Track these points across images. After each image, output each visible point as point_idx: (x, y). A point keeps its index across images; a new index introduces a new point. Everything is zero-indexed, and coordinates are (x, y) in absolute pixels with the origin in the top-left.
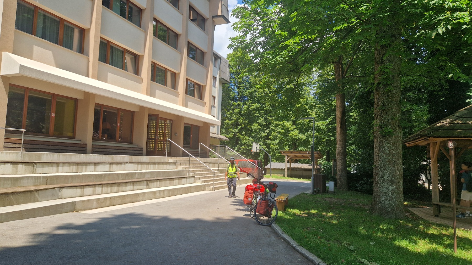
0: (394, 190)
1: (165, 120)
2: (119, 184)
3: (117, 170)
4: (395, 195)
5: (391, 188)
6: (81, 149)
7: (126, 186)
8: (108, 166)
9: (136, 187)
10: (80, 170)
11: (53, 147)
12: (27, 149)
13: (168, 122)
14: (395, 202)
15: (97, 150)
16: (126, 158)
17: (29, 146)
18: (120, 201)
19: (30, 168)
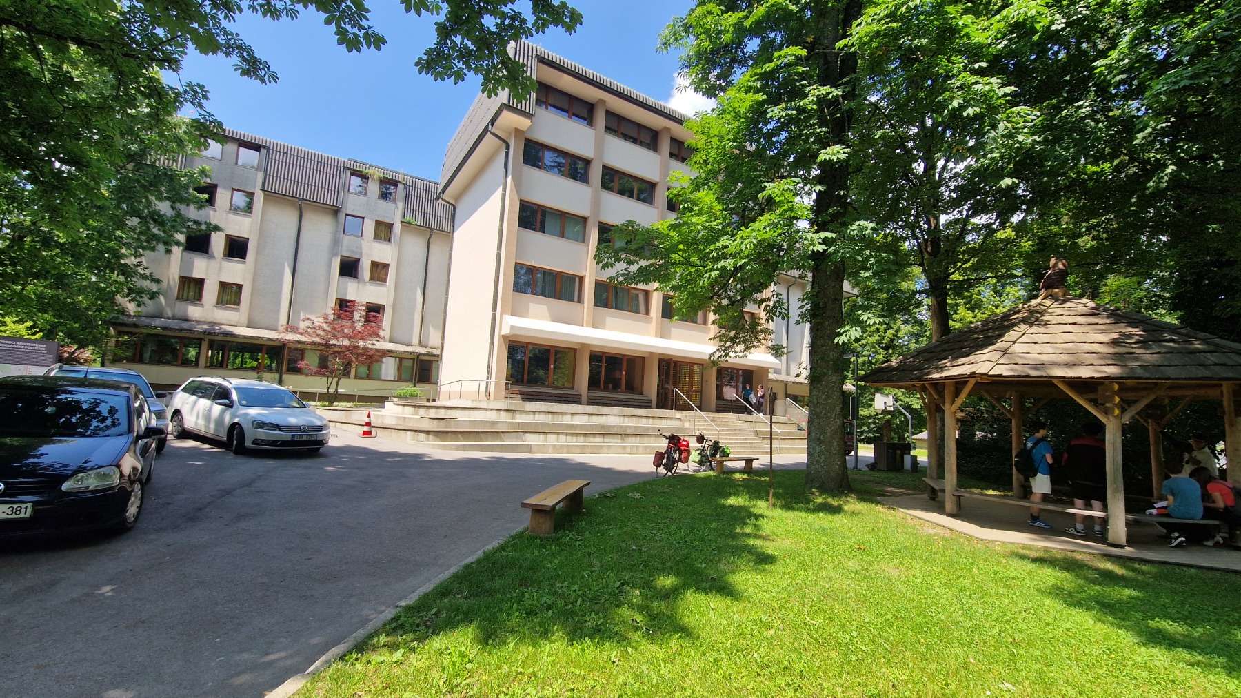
0: (821, 451)
1: (691, 364)
2: (585, 435)
3: (596, 421)
4: (823, 457)
5: (818, 449)
6: (576, 400)
7: (594, 437)
8: (587, 417)
9: (606, 440)
10: (556, 419)
11: (547, 398)
12: (524, 399)
13: (695, 367)
14: (822, 467)
15: (593, 401)
16: (616, 410)
17: (525, 396)
18: (579, 450)
19: (510, 415)
